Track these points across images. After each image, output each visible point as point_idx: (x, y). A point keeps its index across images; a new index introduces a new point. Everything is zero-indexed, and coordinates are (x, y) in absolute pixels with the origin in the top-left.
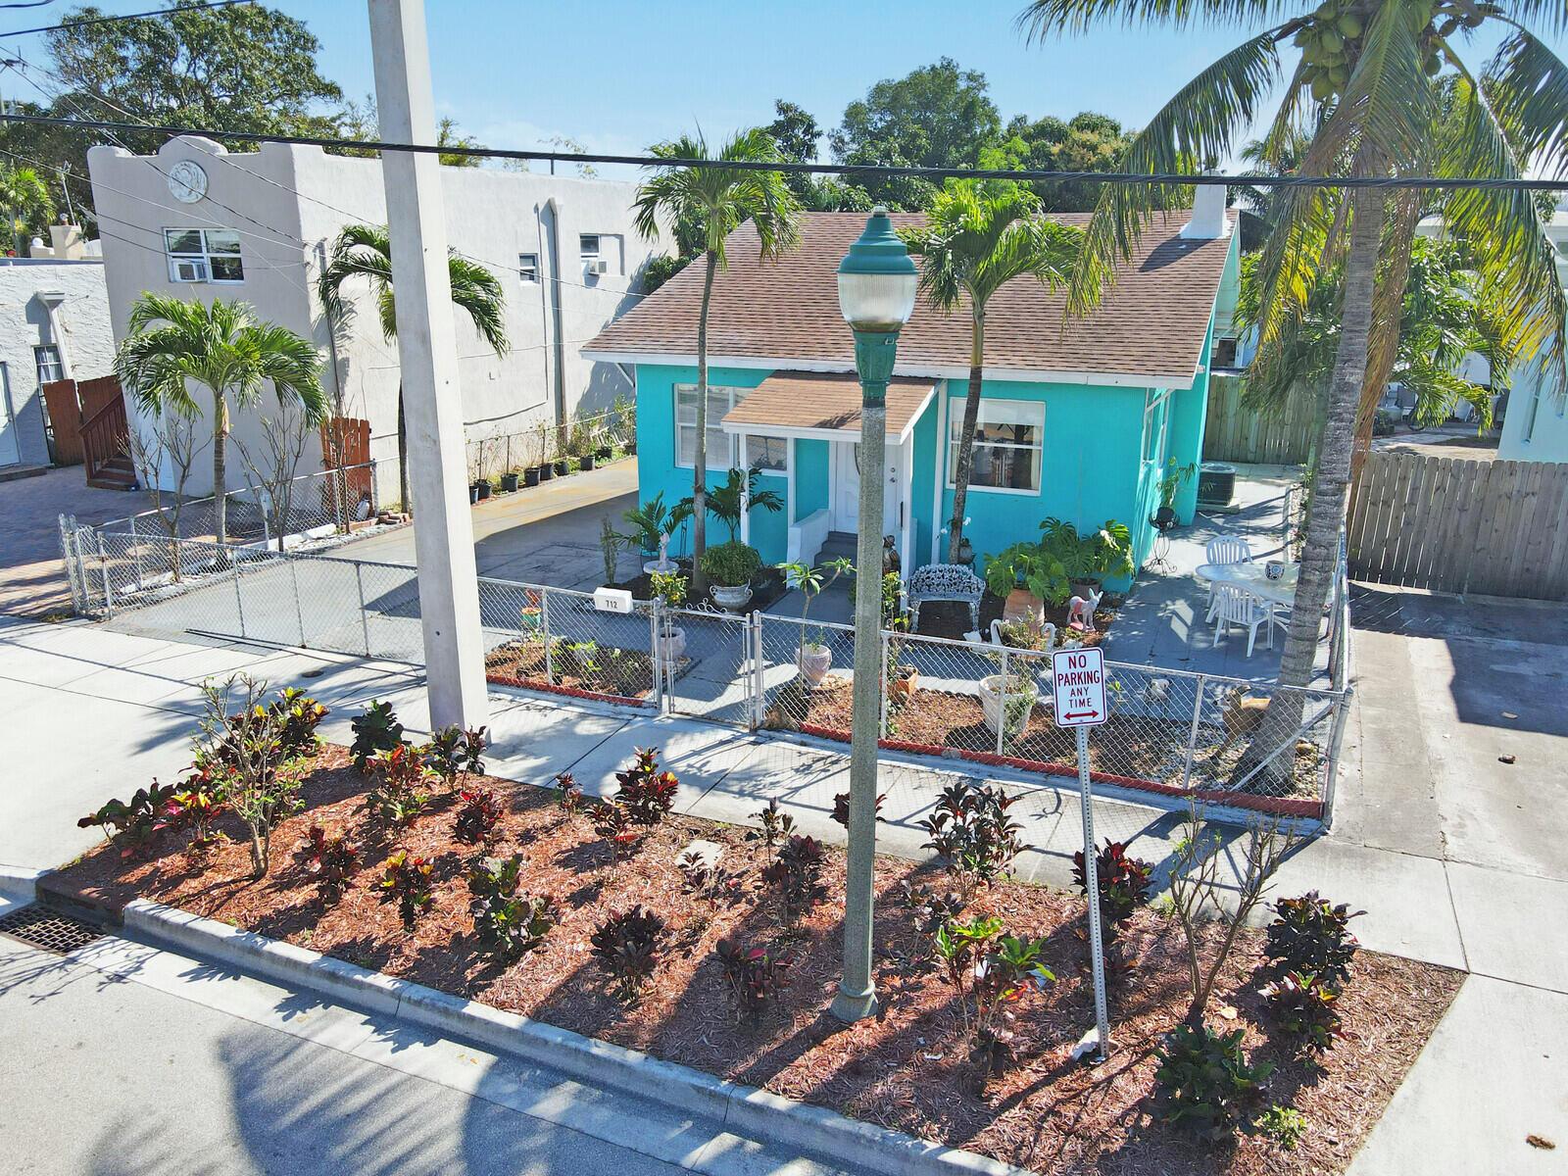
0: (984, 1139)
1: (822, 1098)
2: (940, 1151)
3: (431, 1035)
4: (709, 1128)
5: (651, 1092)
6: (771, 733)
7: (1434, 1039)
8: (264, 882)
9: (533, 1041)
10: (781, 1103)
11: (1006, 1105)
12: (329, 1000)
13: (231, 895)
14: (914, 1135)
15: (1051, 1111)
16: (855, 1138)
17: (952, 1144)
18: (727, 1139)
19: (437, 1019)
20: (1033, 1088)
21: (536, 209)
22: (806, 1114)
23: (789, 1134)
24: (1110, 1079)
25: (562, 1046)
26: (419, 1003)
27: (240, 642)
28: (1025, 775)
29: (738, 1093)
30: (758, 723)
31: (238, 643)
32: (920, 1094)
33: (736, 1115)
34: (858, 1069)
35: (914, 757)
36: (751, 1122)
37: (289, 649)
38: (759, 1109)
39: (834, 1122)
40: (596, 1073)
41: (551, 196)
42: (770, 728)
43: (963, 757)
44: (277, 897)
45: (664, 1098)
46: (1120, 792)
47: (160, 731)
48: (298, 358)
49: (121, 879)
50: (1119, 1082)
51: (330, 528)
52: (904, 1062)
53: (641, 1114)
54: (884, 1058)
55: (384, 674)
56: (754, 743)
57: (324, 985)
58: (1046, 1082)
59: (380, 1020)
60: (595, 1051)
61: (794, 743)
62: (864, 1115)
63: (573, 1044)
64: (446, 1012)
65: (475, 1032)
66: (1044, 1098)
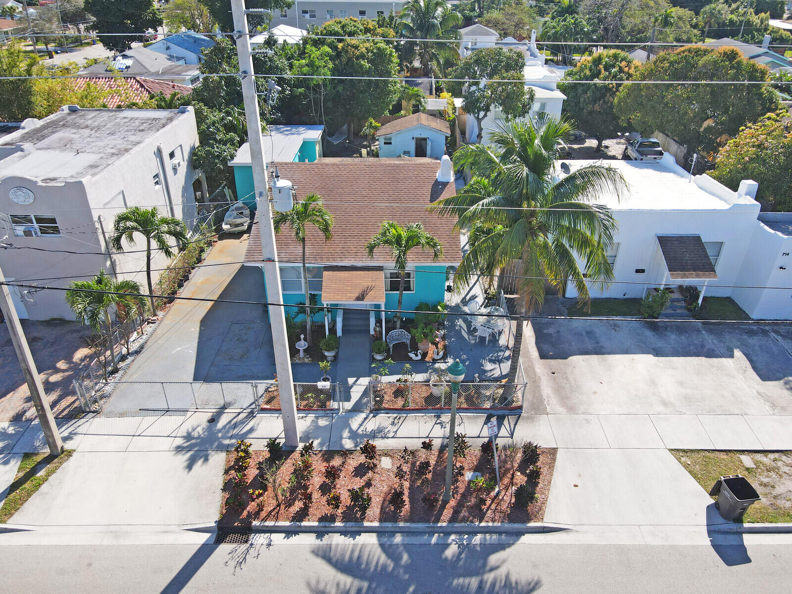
0: (486, 519)
1: (452, 520)
2: (479, 524)
3: (359, 533)
4: (432, 534)
5: (416, 530)
6: (377, 412)
7: (555, 467)
8: (283, 507)
9: (384, 527)
10: (445, 524)
11: (487, 510)
12: (327, 533)
13: (278, 513)
14: (473, 522)
15: (496, 509)
16: (462, 527)
17: (480, 522)
18: (436, 535)
19: (358, 529)
20: (490, 505)
21: (155, 153)
22: (451, 525)
23: (449, 530)
24: (503, 497)
25: (392, 527)
26: (352, 527)
29: (435, 525)
30: (372, 409)
31: (169, 411)
32: (470, 513)
33: (436, 529)
34: (456, 511)
35: (419, 411)
36: (440, 530)
37: (190, 410)
38: (441, 527)
39: (457, 525)
40: (402, 530)
41: (158, 145)
42: (376, 410)
43: (433, 408)
44: (291, 509)
45: (420, 531)
46: (475, 411)
47: (187, 460)
49: (241, 517)
50: (505, 498)
51: (135, 334)
52: (464, 507)
53: (417, 536)
54: (460, 507)
55: (236, 414)
56: (374, 416)
57: (324, 529)
58: (492, 503)
59: (344, 533)
60: (400, 525)
61: (385, 414)
62: (461, 521)
63: (395, 526)
64: (360, 527)
65: (368, 530)
66: (493, 507)
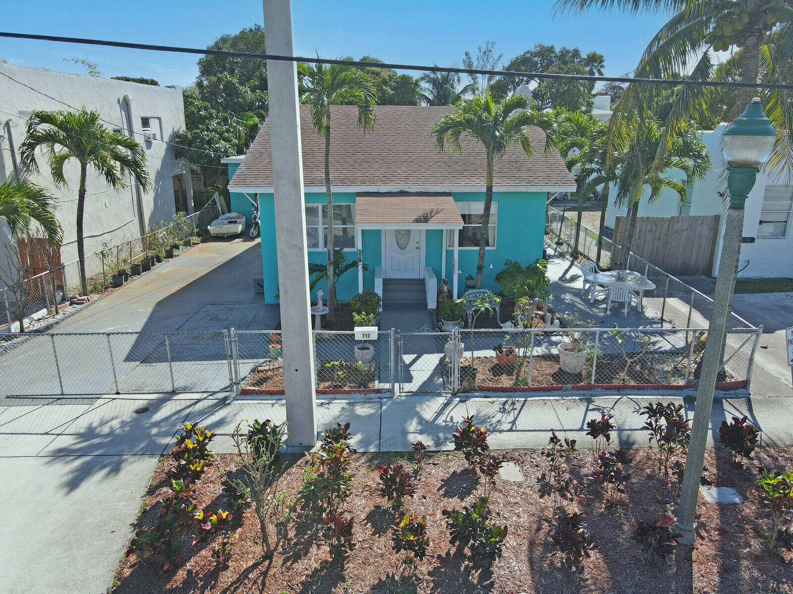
6: (466, 394)
8: (278, 560)
13: (264, 574)
21: (119, 101)
27: (60, 398)
28: (608, 392)
30: (456, 390)
31: (60, 399)
35: (549, 393)
37: (103, 396)
41: (125, 94)
42: (464, 392)
43: (573, 388)
44: (299, 566)
46: (656, 392)
47: (72, 472)
48: (36, 201)
49: (168, 587)
51: (43, 312)
55: (192, 402)
56: (462, 401)
61: (481, 397)
